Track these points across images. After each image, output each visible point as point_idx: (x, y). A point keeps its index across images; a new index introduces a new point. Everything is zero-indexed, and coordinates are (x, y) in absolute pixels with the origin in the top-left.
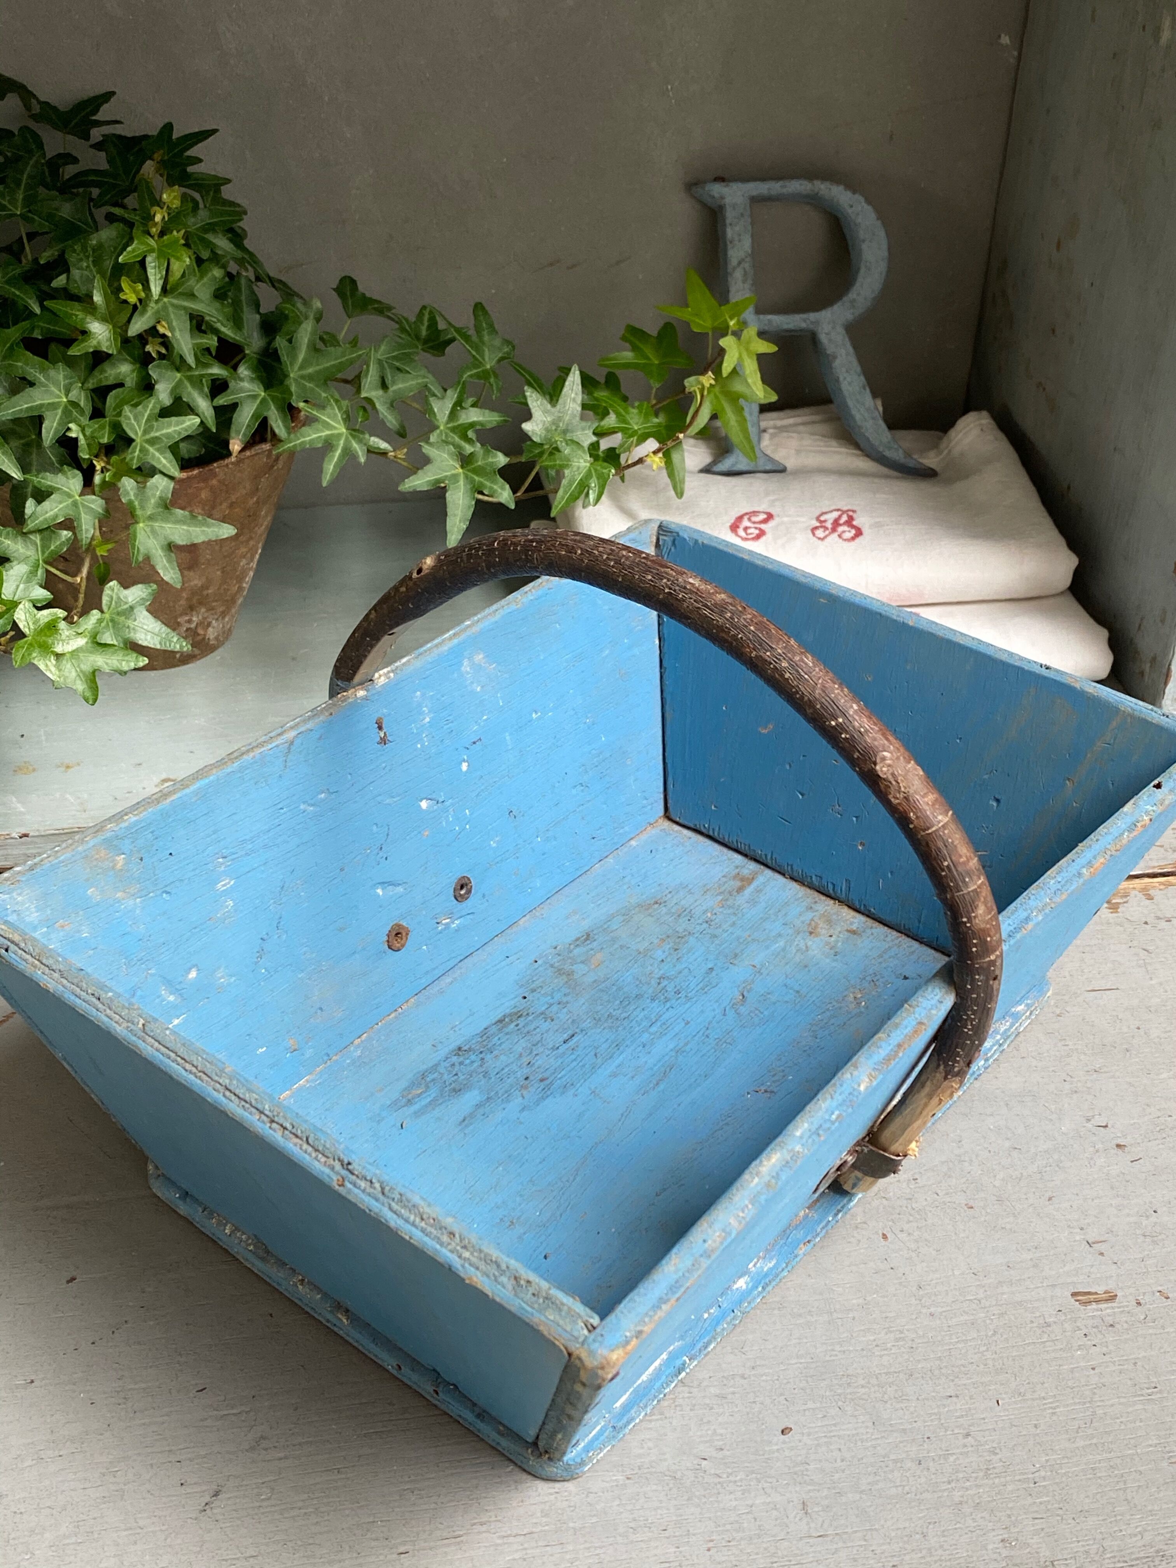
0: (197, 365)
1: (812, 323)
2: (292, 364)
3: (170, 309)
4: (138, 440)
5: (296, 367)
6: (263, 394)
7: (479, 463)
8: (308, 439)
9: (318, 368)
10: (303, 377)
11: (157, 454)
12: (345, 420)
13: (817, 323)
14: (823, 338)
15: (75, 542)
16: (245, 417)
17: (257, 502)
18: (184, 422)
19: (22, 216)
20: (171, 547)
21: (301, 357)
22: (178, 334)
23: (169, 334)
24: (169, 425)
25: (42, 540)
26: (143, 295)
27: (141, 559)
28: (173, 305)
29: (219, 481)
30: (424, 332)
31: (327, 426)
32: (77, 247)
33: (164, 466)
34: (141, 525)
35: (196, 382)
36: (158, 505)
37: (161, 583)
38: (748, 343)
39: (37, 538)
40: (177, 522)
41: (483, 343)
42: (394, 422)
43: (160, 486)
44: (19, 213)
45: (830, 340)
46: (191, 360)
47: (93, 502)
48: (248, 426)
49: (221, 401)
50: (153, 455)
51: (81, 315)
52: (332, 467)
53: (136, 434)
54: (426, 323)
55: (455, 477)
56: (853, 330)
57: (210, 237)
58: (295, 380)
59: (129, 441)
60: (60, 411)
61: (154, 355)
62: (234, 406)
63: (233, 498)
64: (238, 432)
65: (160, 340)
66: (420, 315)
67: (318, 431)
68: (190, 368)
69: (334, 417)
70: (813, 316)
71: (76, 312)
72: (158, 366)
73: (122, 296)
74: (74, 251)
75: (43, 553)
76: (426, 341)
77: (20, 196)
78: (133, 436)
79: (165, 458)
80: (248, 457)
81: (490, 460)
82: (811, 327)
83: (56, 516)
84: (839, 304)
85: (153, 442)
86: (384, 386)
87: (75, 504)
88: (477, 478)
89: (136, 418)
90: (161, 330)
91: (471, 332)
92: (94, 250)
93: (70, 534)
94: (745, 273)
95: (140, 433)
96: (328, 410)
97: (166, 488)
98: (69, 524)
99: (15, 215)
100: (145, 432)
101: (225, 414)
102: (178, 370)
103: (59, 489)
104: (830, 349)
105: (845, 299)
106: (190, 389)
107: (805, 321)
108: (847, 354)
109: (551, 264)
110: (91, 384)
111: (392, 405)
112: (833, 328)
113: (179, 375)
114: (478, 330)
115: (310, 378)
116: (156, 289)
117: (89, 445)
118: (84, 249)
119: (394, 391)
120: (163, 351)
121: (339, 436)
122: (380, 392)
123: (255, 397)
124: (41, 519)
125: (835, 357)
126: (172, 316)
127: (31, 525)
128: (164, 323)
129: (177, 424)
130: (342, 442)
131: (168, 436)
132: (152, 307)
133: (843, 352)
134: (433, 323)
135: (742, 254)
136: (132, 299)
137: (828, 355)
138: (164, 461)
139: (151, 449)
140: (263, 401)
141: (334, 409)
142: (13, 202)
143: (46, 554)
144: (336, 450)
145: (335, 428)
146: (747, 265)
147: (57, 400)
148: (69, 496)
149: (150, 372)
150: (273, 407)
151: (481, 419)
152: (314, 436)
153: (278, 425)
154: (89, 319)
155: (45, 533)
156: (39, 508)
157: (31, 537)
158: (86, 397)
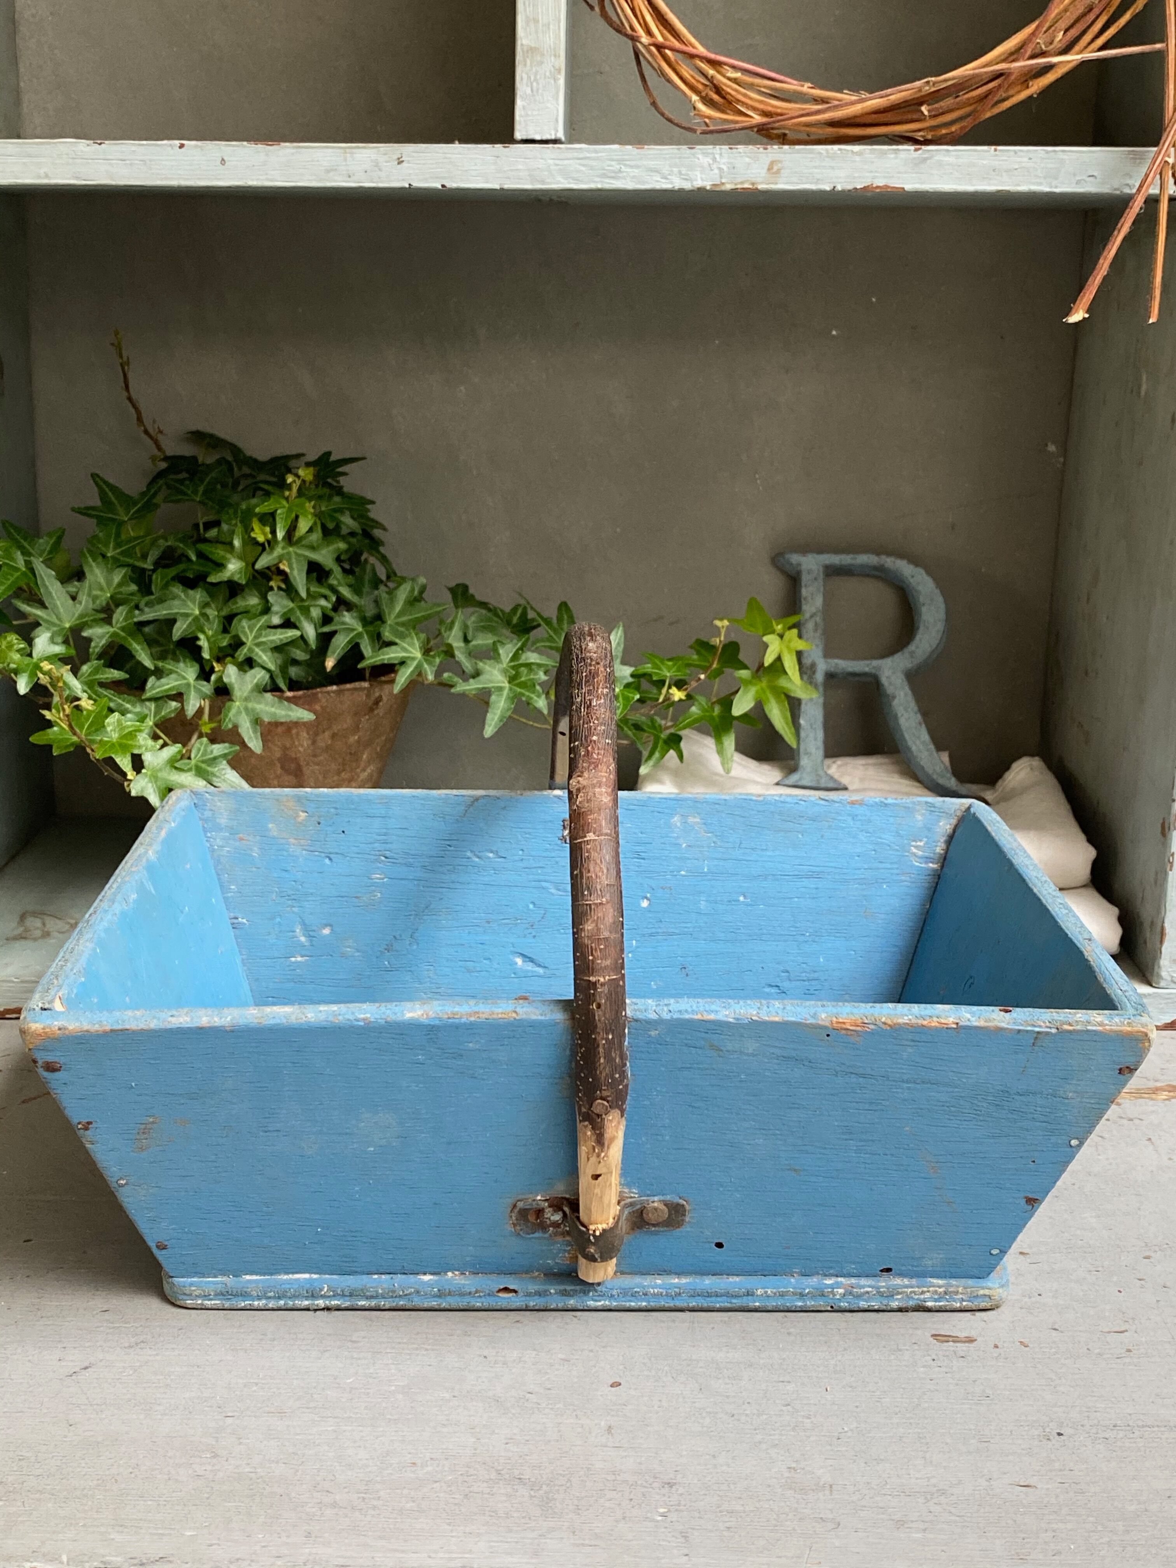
0: (307, 597)
1: (874, 667)
2: (389, 614)
3: (293, 556)
4: (249, 644)
5: (393, 616)
6: (360, 629)
7: (523, 679)
8: (387, 657)
9: (410, 617)
10: (397, 624)
11: (260, 653)
12: (421, 648)
13: (879, 668)
14: (884, 680)
15: (182, 711)
16: (340, 644)
17: (358, 741)
18: (286, 633)
19: (200, 502)
20: (257, 721)
21: (398, 608)
22: (295, 572)
23: (287, 570)
24: (275, 634)
25: (156, 707)
26: (270, 536)
27: (230, 726)
28: (296, 553)
29: (322, 707)
30: (515, 620)
31: (405, 650)
32: (231, 511)
33: (264, 661)
34: (237, 703)
35: (306, 611)
36: (253, 690)
37: (243, 744)
38: (790, 641)
39: (152, 706)
40: (267, 704)
41: (562, 629)
42: (470, 668)
43: (258, 676)
44: (198, 499)
45: (890, 684)
46: (304, 595)
47: (203, 686)
48: (343, 648)
49: (326, 629)
50: (257, 654)
51: (222, 553)
52: (403, 680)
53: (248, 638)
54: (518, 614)
55: (500, 689)
56: (912, 677)
57: (337, 515)
58: (390, 625)
59: (242, 644)
60: (190, 619)
61: (276, 589)
62: (333, 633)
63: (336, 728)
64: (334, 653)
65: (281, 578)
66: (515, 610)
67: (396, 652)
68: (302, 600)
69: (412, 645)
70: (875, 663)
71: (218, 552)
72: (276, 594)
73: (253, 535)
74: (228, 513)
75: (155, 717)
76: (515, 626)
77: (201, 489)
78: (244, 640)
79: (266, 656)
80: (348, 690)
81: (532, 677)
82: (873, 671)
83: (170, 689)
84: (900, 654)
85: (258, 645)
86: (466, 640)
87: (188, 685)
88: (519, 690)
89: (249, 627)
90: (282, 567)
91: (555, 621)
92: (242, 513)
93: (179, 705)
94: (816, 624)
95: (250, 638)
96: (408, 640)
97: (263, 677)
98: (179, 696)
99: (193, 500)
100: (256, 637)
101: (325, 640)
102: (293, 601)
103: (177, 672)
104: (890, 690)
105: (906, 650)
106: (298, 613)
107: (868, 666)
108: (906, 695)
109: (655, 620)
110: (225, 612)
111: (470, 654)
112: (894, 673)
113: (291, 605)
114: (560, 620)
115: (403, 624)
116: (280, 535)
117: (211, 649)
118: (236, 512)
119: (475, 646)
120: (283, 586)
121: (413, 659)
122: (462, 644)
123: (353, 630)
124: (158, 690)
125: (894, 697)
126: (294, 560)
127: (148, 694)
128: (285, 562)
129: (281, 634)
130: (415, 663)
131: (272, 641)
132: (278, 551)
133: (902, 694)
134: (524, 613)
135: (813, 610)
136: (261, 539)
137: (888, 695)
138: (265, 658)
139: (257, 650)
140: (360, 635)
141: (412, 638)
142: (195, 492)
143: (158, 717)
144: (409, 667)
145: (410, 652)
146: (818, 619)
147: (190, 611)
148: (185, 678)
149: (269, 598)
150: (366, 637)
151: (538, 661)
152: (392, 655)
153: (367, 649)
154: (228, 556)
155: (160, 702)
156: (158, 683)
157: (148, 703)
158: (219, 621)
